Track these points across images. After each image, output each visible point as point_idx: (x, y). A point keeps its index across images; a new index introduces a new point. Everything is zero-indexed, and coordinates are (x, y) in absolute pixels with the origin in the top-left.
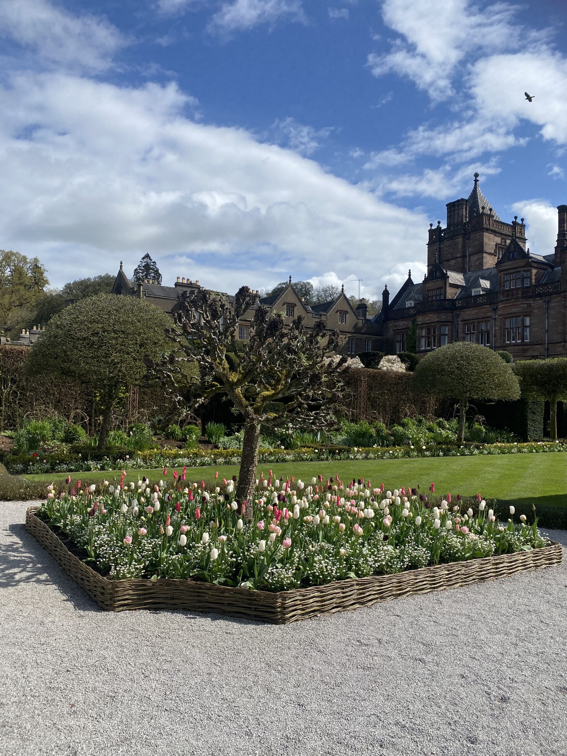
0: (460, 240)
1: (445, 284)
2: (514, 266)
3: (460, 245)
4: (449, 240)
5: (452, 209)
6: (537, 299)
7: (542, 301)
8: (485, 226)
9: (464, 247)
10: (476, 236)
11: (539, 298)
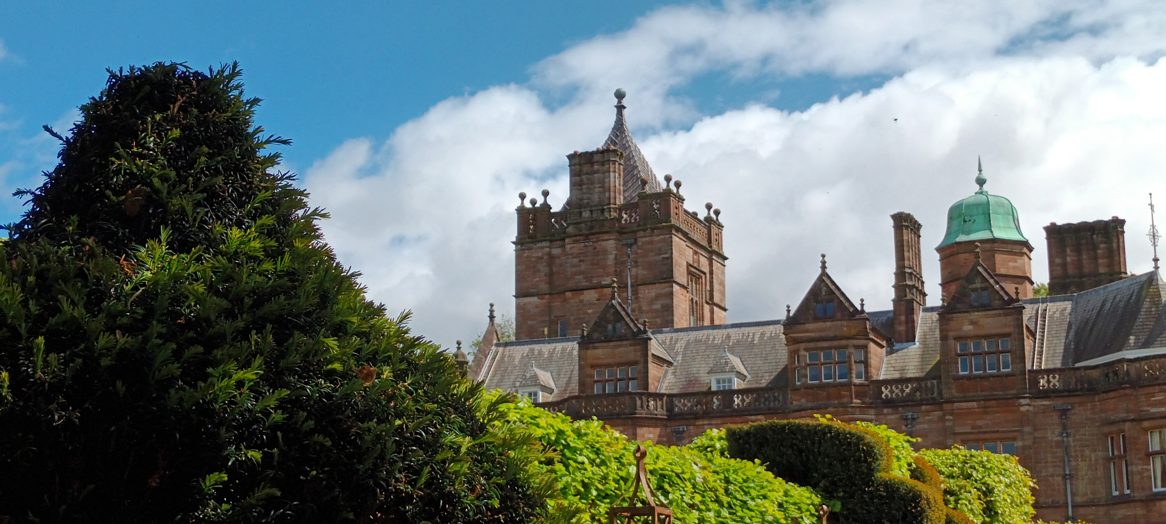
0: (610, 244)
1: (646, 355)
2: (831, 334)
3: (612, 257)
4: (577, 241)
5: (586, 168)
6: (885, 411)
7: (898, 416)
8: (673, 221)
9: (619, 263)
10: (651, 243)
11: (890, 410)
